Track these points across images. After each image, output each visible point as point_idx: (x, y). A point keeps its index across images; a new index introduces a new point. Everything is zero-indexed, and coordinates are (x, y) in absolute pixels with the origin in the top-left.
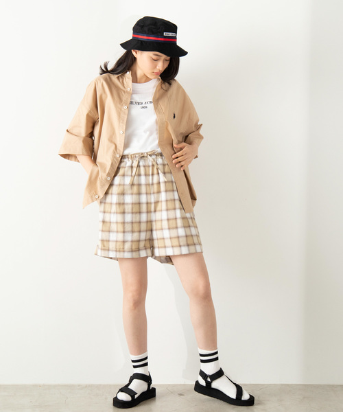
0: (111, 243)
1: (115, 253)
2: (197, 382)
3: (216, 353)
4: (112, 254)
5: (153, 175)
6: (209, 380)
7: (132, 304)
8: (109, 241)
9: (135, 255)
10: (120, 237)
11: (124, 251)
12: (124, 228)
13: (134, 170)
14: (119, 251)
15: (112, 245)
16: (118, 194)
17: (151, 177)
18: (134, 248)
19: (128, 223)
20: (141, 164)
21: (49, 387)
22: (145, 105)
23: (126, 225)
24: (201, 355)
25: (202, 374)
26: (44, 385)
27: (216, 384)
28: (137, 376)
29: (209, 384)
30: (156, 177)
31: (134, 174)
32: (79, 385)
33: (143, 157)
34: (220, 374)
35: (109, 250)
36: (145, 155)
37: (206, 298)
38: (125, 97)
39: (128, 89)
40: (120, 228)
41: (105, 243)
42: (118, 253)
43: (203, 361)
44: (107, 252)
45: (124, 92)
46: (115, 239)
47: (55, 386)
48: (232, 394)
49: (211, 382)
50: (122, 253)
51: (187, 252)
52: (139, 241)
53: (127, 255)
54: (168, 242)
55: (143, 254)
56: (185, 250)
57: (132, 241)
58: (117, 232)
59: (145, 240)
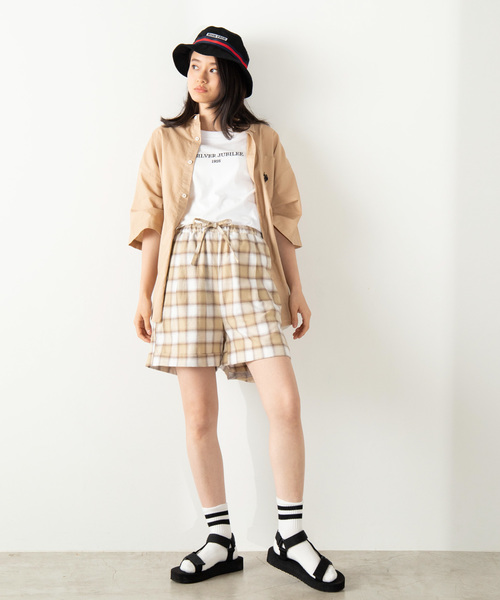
2: (271, 549)
3: (300, 507)
4: (172, 363)
5: (222, 253)
6: (284, 546)
9: (202, 363)
11: (187, 357)
12: (186, 325)
13: (199, 244)
16: (180, 278)
17: (219, 255)
18: (199, 353)
19: (191, 318)
20: (207, 237)
21: (91, 555)
22: (218, 158)
23: (189, 321)
24: (280, 508)
25: (278, 537)
26: (83, 553)
28: (213, 538)
30: (225, 255)
31: (198, 250)
32: (133, 553)
33: (211, 228)
34: (300, 537)
36: (215, 226)
38: (191, 149)
39: (197, 139)
40: (182, 325)
42: (178, 357)
43: (282, 517)
45: (191, 142)
47: (98, 555)
49: (287, 550)
50: (184, 360)
51: (272, 355)
52: (205, 343)
53: (192, 363)
54: (248, 344)
55: (211, 362)
56: (268, 352)
57: (197, 343)
58: (179, 331)
59: (213, 343)
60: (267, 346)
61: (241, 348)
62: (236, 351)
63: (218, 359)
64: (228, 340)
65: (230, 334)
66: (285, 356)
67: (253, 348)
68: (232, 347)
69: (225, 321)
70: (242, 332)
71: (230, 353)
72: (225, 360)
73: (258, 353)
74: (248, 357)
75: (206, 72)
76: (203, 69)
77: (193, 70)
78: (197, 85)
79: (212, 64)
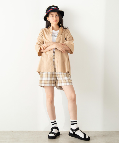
0: (43, 81)
1: (44, 84)
2: (70, 132)
3: (77, 121)
4: (43, 85)
6: (74, 131)
7: (50, 102)
8: (42, 80)
9: (51, 85)
10: (46, 79)
11: (47, 84)
12: (47, 76)
14: (46, 84)
15: (43, 82)
18: (50, 83)
19: (49, 74)
22: (56, 36)
24: (71, 122)
25: (72, 129)
27: (76, 133)
29: (74, 133)
34: (78, 129)
35: (42, 83)
37: (74, 100)
40: (46, 76)
41: (41, 81)
42: (45, 84)
43: (72, 124)
44: (41, 84)
46: (44, 80)
48: (82, 136)
49: (75, 132)
51: (69, 85)
52: (52, 80)
53: (48, 85)
54: (63, 81)
55: (53, 85)
56: (68, 84)
57: (50, 80)
58: (45, 77)
59: (54, 80)
60: (68, 82)
61: (61, 82)
62: (59, 83)
63: (54, 84)
64: (57, 80)
65: (58, 78)
66: (72, 85)
67: (64, 83)
68: (58, 82)
69: (57, 75)
70: (61, 78)
71: (58, 83)
72: (56, 85)
73: (65, 84)
74: (62, 85)
75: (55, 16)
76: (54, 16)
77: (52, 17)
78: (54, 20)
79: (56, 14)
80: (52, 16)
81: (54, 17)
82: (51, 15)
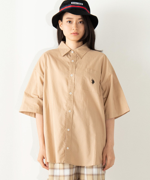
75: (76, 24)
76: (74, 22)
77: (68, 23)
78: (73, 31)
79: (79, 19)
80: (70, 22)
81: (73, 25)
82: (68, 20)
